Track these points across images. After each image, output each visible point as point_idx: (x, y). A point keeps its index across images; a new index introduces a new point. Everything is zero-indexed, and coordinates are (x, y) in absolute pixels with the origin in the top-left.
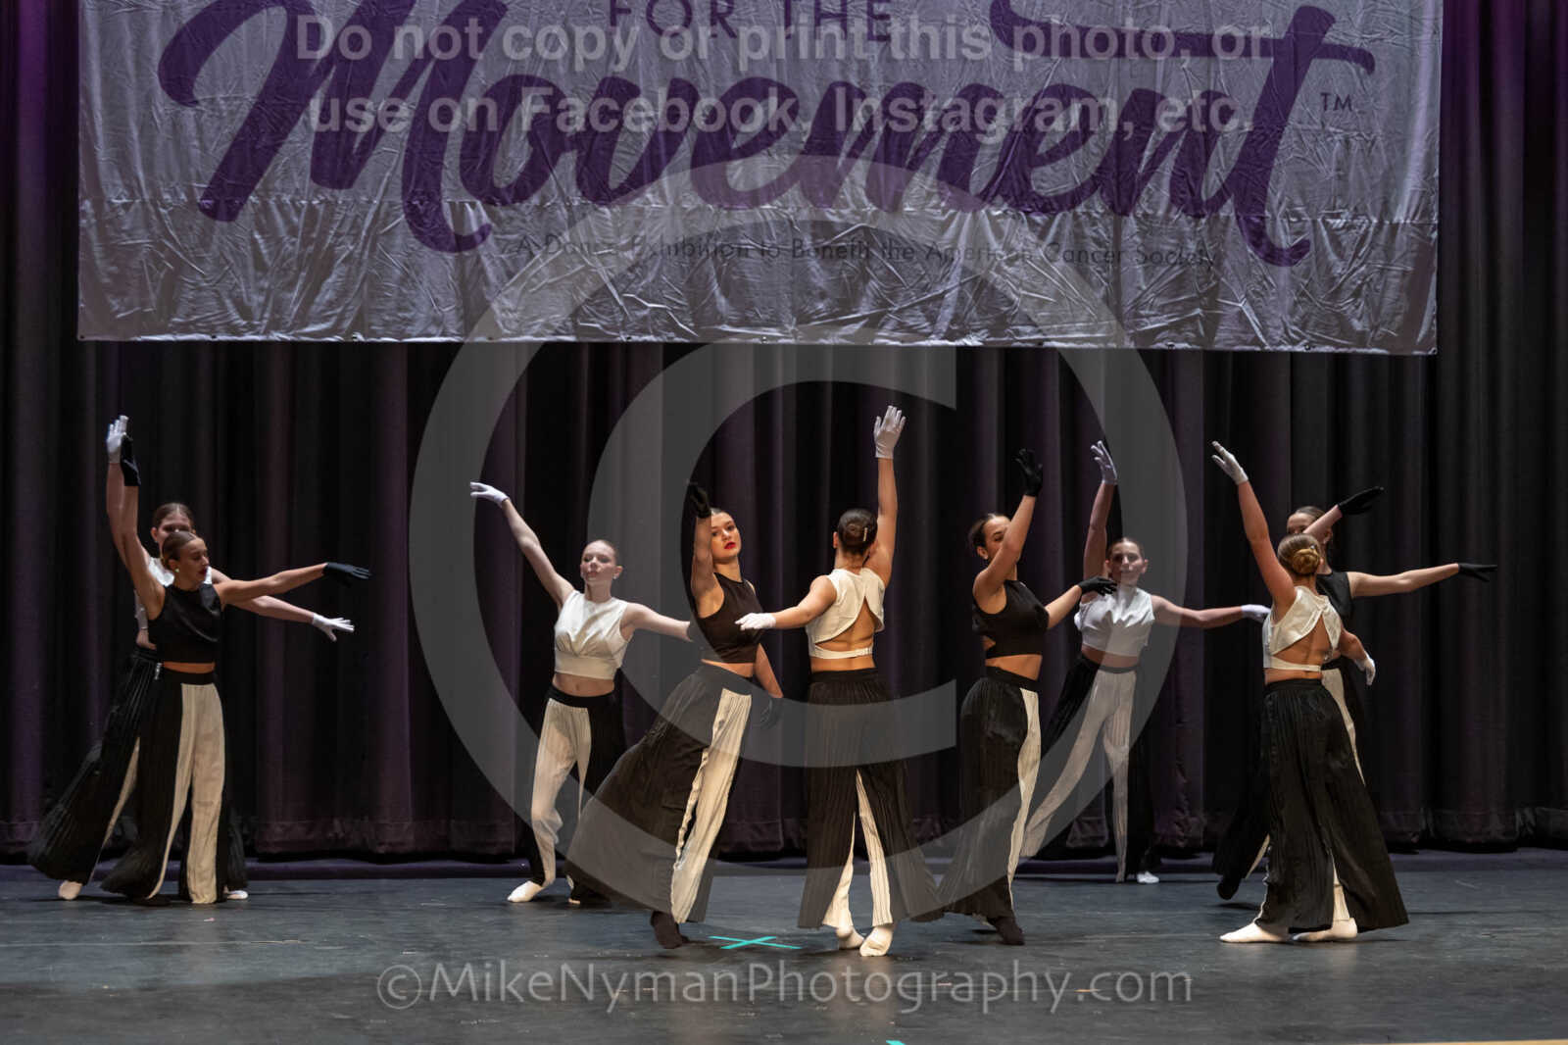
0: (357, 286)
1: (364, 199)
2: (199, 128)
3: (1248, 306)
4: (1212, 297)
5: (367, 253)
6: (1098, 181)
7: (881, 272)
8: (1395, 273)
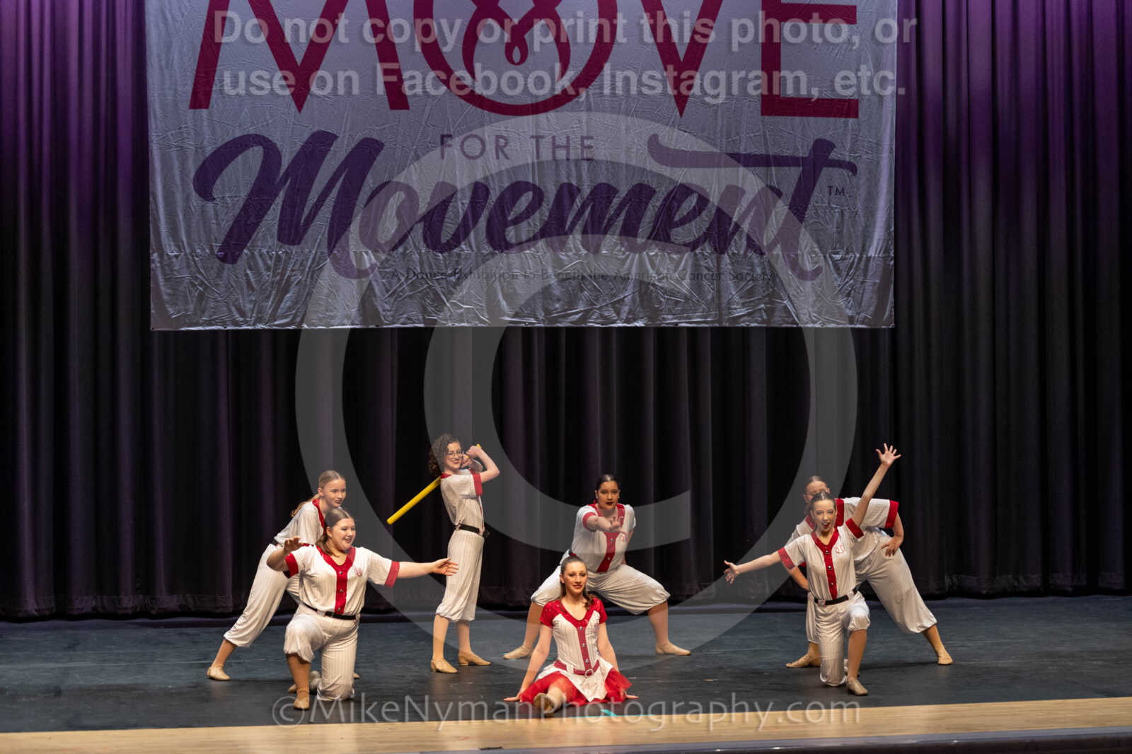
0: (304, 297)
1: (307, 250)
2: (216, 215)
3: (789, 302)
4: (772, 297)
5: (309, 280)
6: (708, 236)
7: (590, 287)
8: (869, 283)
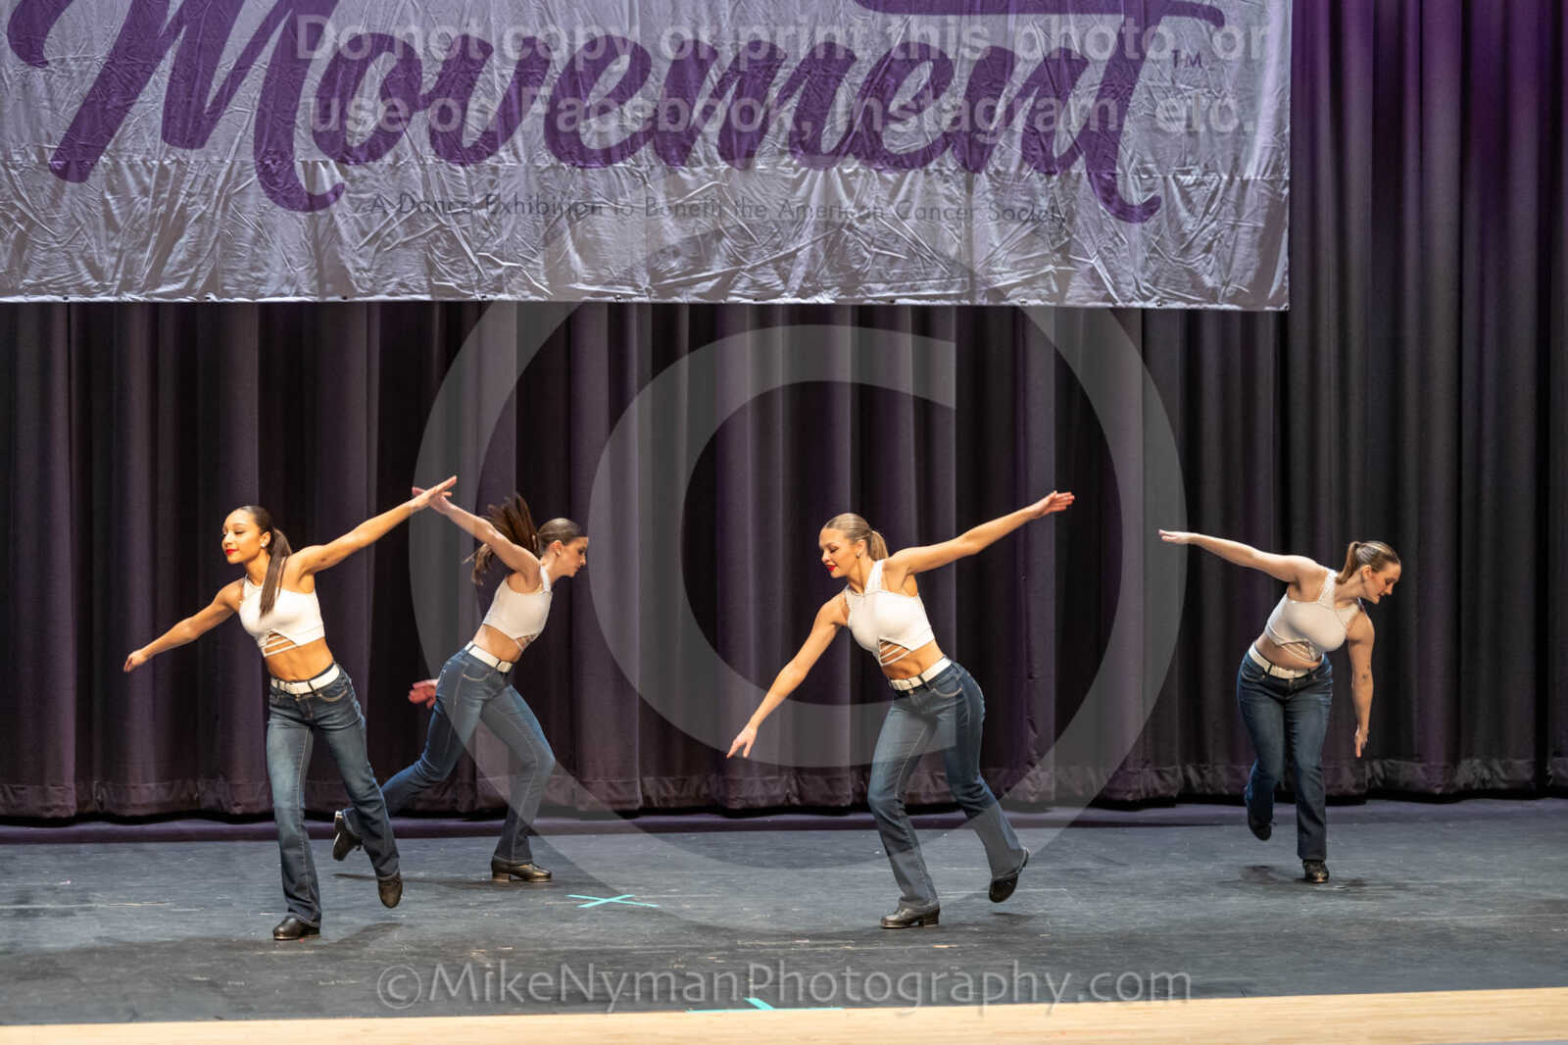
0: (210, 247)
1: (216, 158)
2: (50, 89)
3: (1100, 262)
4: (1067, 253)
5: (219, 213)
6: (949, 139)
7: (734, 231)
8: (1246, 229)
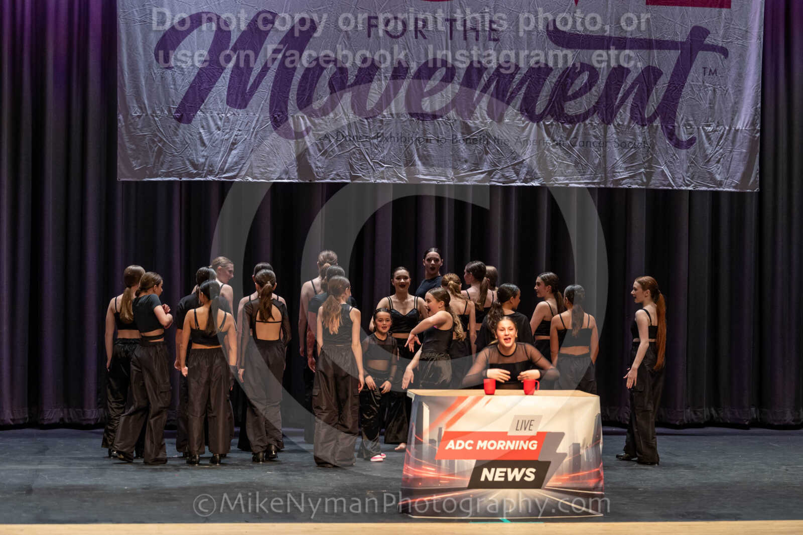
0: (248, 155)
1: (252, 113)
2: (174, 79)
3: (666, 168)
4: (650, 163)
5: (253, 139)
6: (596, 109)
7: (494, 151)
8: (736, 153)
